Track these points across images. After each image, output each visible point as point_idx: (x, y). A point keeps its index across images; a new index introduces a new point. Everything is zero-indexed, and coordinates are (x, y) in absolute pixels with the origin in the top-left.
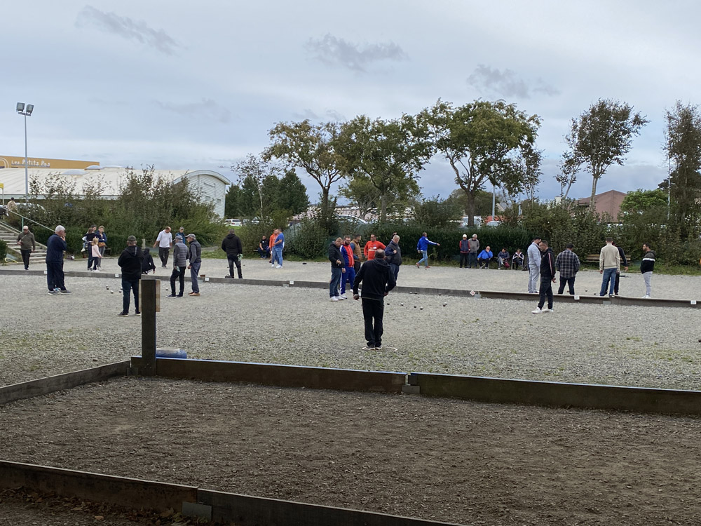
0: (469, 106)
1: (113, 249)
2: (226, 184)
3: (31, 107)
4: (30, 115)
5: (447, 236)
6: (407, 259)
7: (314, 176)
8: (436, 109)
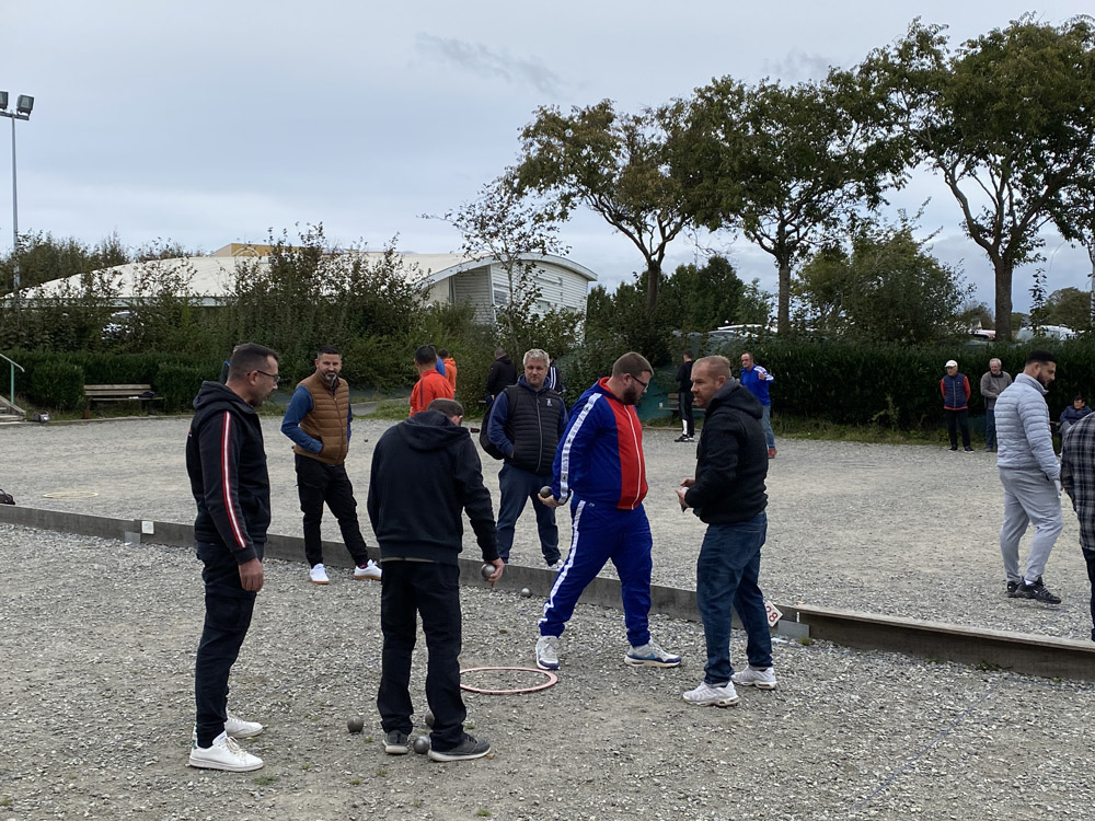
0: (996, 36)
1: (170, 399)
2: (588, 279)
3: (26, 101)
4: (27, 118)
5: (925, 364)
6: (822, 424)
7: (626, 232)
8: (908, 46)
